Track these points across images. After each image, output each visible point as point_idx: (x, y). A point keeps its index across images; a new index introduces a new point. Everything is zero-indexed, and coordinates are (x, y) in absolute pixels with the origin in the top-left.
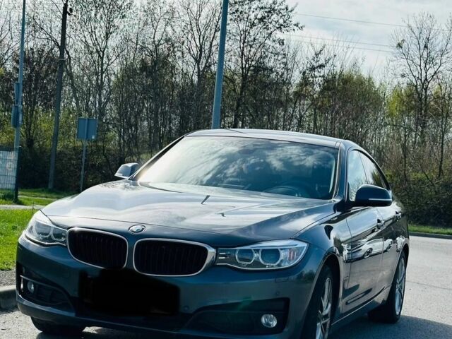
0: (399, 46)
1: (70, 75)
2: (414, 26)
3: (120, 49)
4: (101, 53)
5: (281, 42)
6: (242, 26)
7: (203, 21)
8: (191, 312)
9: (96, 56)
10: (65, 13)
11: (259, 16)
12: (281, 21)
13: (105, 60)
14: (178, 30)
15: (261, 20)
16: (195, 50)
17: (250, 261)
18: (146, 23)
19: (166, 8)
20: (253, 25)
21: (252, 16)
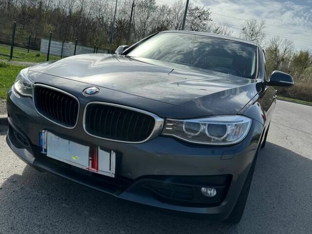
0: (244, 29)
1: (134, 29)
2: (249, 23)
3: (151, 22)
4: (145, 23)
5: (204, 24)
6: (192, 18)
7: (179, 15)
8: (134, 178)
9: (143, 24)
10: (133, 6)
11: (199, 15)
12: (205, 18)
13: (146, 25)
14: (171, 17)
15: (199, 17)
16: (176, 25)
17: (196, 132)
18: (161, 14)
19: (168, 10)
20: (196, 18)
21: (196, 15)
